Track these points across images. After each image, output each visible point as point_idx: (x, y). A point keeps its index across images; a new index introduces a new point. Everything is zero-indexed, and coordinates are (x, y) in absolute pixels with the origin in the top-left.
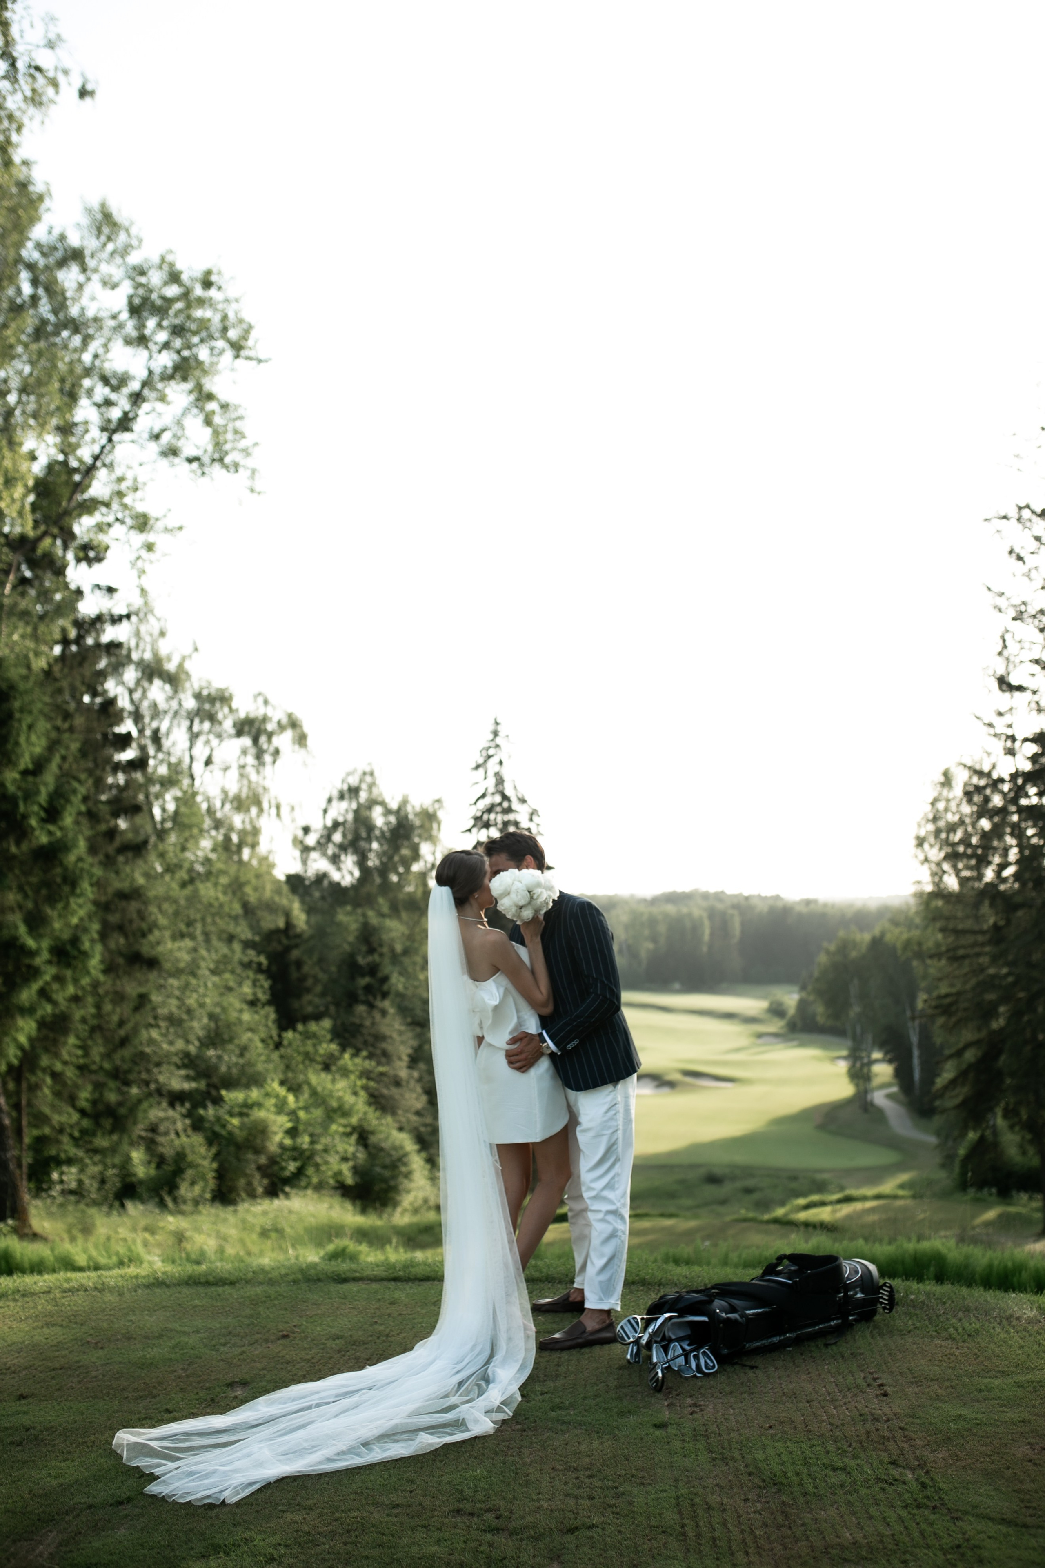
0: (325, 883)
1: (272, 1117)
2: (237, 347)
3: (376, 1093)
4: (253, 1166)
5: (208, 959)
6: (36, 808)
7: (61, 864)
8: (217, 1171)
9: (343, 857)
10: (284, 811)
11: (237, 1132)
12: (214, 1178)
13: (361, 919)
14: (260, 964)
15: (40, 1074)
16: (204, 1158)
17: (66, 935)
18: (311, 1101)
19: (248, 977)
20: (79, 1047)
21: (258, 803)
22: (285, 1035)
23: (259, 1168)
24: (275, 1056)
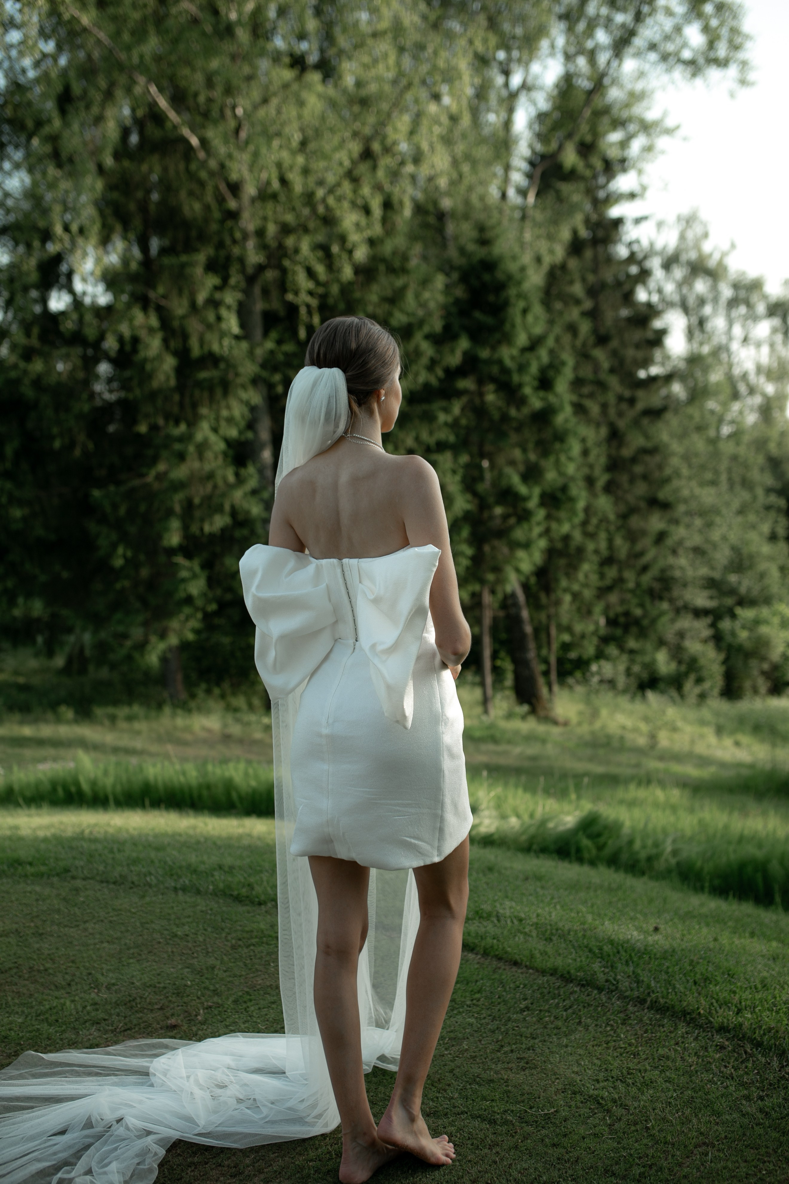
1: (776, 632)
4: (758, 671)
8: (725, 673)
11: (745, 642)
12: (723, 680)
16: (714, 662)
19: (769, 517)
20: (596, 572)
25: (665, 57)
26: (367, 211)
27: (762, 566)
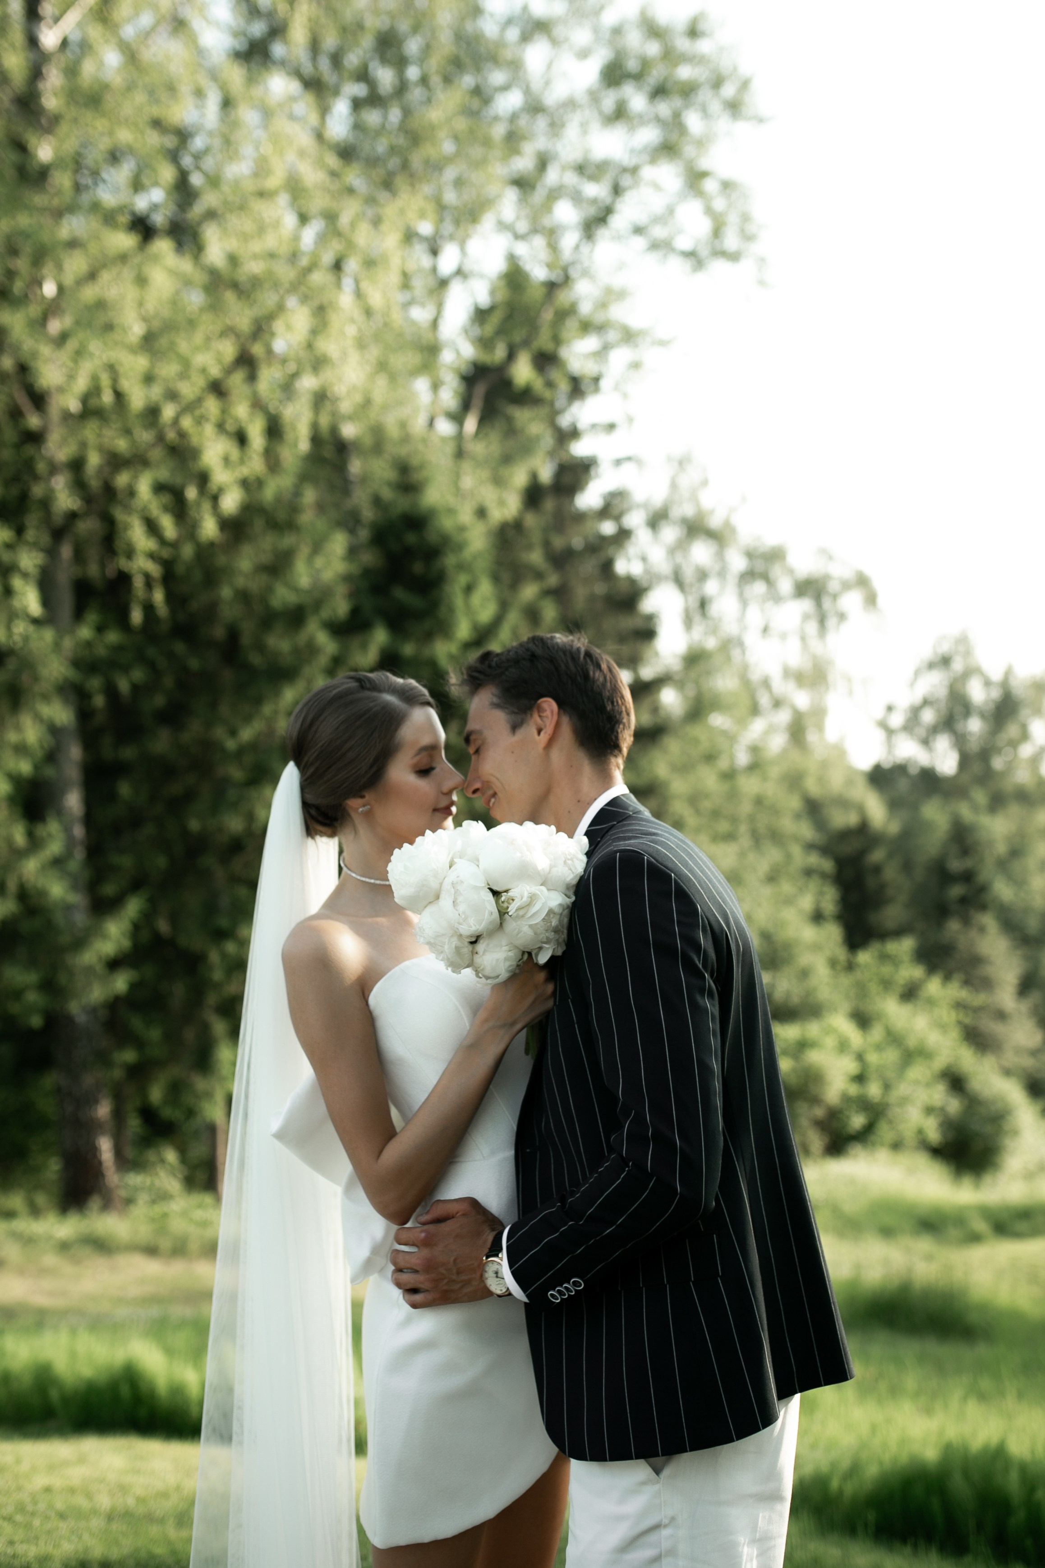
1: (831, 1060)
2: (734, 107)
3: (974, 1028)
4: (809, 1119)
5: (760, 865)
9: (936, 740)
11: (794, 1076)
13: (952, 814)
14: (825, 870)
18: (883, 1041)
19: (809, 886)
21: (824, 677)
22: (856, 955)
23: (816, 1122)
24: (844, 981)
25: (655, 246)
26: (241, 439)
27: (805, 959)
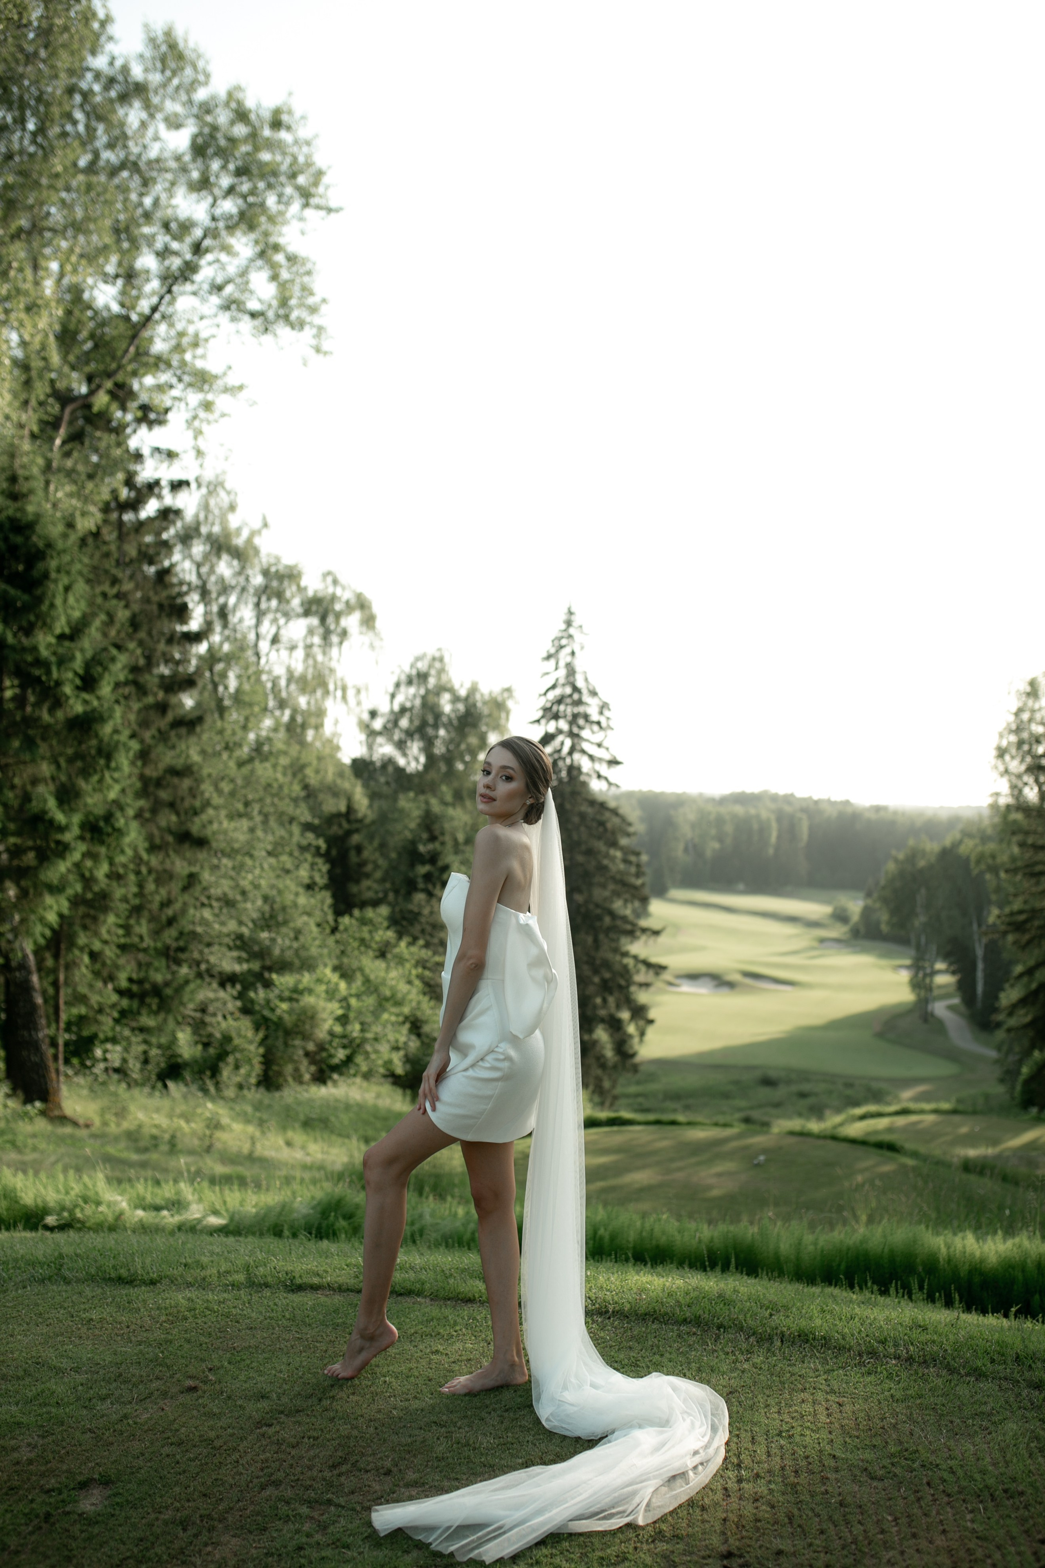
0: (390, 769)
1: (322, 1003)
2: (306, 195)
3: (432, 983)
4: (301, 1052)
5: (266, 840)
6: (70, 675)
7: (97, 736)
8: (264, 1056)
9: (409, 743)
10: (351, 693)
11: (286, 1017)
12: (261, 1063)
13: (423, 806)
14: (318, 848)
15: (77, 952)
16: (251, 1042)
17: (100, 811)
18: (363, 989)
19: (306, 860)
20: (121, 926)
21: (323, 684)
22: (340, 920)
23: (307, 1054)
24: (331, 941)
25: (228, 305)
